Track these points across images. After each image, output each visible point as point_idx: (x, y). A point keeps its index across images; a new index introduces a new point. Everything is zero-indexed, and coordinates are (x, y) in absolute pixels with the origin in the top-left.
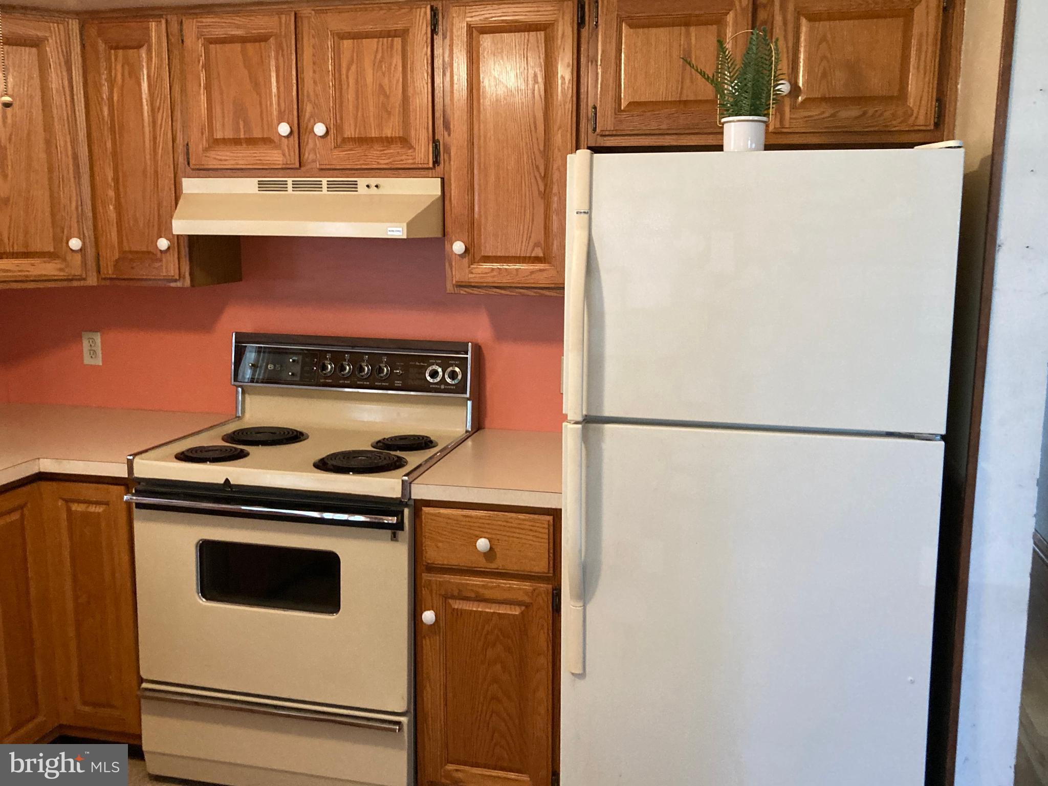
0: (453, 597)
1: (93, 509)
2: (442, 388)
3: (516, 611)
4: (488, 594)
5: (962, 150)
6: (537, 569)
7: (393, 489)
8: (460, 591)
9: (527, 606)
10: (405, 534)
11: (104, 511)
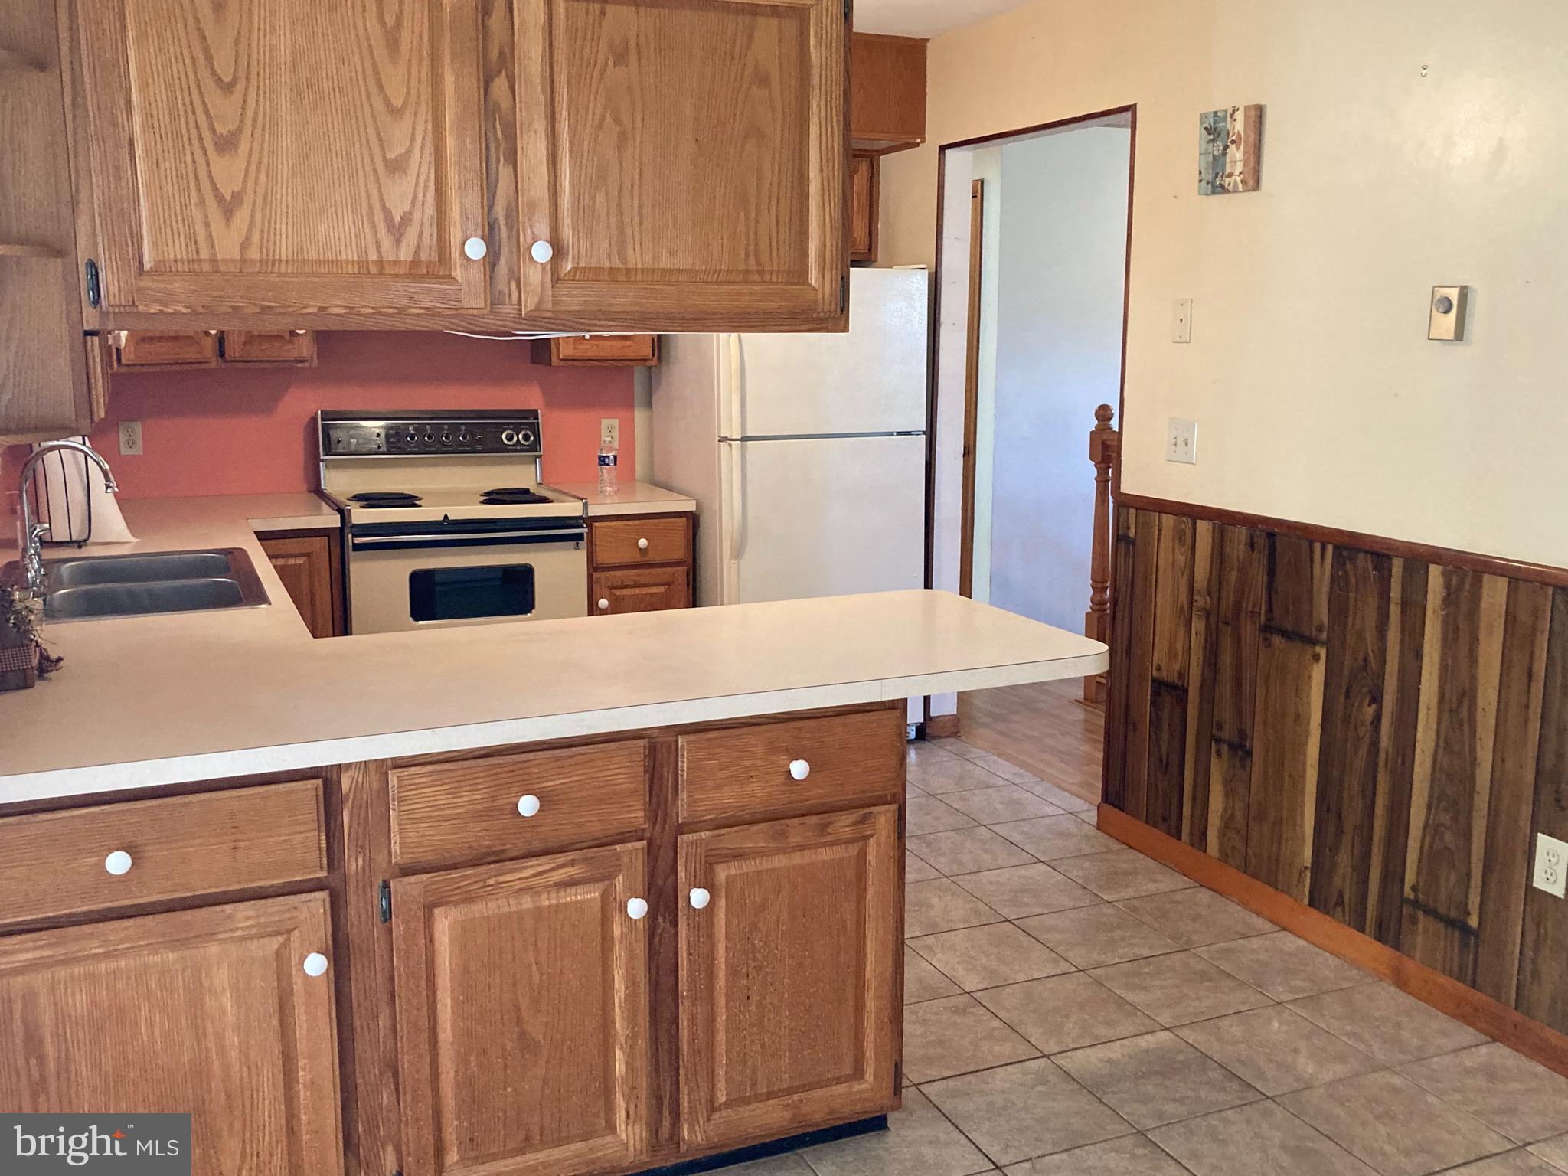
0: (617, 588)
1: (291, 562)
2: (518, 448)
3: (662, 589)
4: (643, 580)
5: (927, 270)
6: (677, 557)
7: (576, 510)
8: (623, 581)
9: (669, 584)
10: (583, 544)
11: (305, 562)
